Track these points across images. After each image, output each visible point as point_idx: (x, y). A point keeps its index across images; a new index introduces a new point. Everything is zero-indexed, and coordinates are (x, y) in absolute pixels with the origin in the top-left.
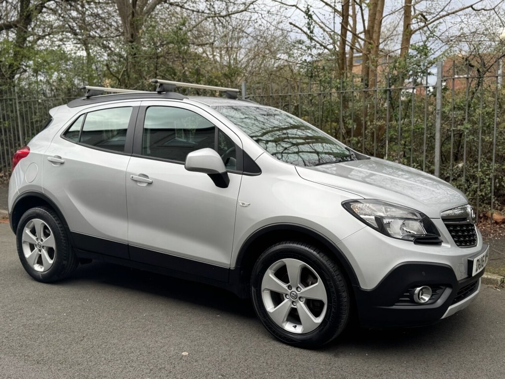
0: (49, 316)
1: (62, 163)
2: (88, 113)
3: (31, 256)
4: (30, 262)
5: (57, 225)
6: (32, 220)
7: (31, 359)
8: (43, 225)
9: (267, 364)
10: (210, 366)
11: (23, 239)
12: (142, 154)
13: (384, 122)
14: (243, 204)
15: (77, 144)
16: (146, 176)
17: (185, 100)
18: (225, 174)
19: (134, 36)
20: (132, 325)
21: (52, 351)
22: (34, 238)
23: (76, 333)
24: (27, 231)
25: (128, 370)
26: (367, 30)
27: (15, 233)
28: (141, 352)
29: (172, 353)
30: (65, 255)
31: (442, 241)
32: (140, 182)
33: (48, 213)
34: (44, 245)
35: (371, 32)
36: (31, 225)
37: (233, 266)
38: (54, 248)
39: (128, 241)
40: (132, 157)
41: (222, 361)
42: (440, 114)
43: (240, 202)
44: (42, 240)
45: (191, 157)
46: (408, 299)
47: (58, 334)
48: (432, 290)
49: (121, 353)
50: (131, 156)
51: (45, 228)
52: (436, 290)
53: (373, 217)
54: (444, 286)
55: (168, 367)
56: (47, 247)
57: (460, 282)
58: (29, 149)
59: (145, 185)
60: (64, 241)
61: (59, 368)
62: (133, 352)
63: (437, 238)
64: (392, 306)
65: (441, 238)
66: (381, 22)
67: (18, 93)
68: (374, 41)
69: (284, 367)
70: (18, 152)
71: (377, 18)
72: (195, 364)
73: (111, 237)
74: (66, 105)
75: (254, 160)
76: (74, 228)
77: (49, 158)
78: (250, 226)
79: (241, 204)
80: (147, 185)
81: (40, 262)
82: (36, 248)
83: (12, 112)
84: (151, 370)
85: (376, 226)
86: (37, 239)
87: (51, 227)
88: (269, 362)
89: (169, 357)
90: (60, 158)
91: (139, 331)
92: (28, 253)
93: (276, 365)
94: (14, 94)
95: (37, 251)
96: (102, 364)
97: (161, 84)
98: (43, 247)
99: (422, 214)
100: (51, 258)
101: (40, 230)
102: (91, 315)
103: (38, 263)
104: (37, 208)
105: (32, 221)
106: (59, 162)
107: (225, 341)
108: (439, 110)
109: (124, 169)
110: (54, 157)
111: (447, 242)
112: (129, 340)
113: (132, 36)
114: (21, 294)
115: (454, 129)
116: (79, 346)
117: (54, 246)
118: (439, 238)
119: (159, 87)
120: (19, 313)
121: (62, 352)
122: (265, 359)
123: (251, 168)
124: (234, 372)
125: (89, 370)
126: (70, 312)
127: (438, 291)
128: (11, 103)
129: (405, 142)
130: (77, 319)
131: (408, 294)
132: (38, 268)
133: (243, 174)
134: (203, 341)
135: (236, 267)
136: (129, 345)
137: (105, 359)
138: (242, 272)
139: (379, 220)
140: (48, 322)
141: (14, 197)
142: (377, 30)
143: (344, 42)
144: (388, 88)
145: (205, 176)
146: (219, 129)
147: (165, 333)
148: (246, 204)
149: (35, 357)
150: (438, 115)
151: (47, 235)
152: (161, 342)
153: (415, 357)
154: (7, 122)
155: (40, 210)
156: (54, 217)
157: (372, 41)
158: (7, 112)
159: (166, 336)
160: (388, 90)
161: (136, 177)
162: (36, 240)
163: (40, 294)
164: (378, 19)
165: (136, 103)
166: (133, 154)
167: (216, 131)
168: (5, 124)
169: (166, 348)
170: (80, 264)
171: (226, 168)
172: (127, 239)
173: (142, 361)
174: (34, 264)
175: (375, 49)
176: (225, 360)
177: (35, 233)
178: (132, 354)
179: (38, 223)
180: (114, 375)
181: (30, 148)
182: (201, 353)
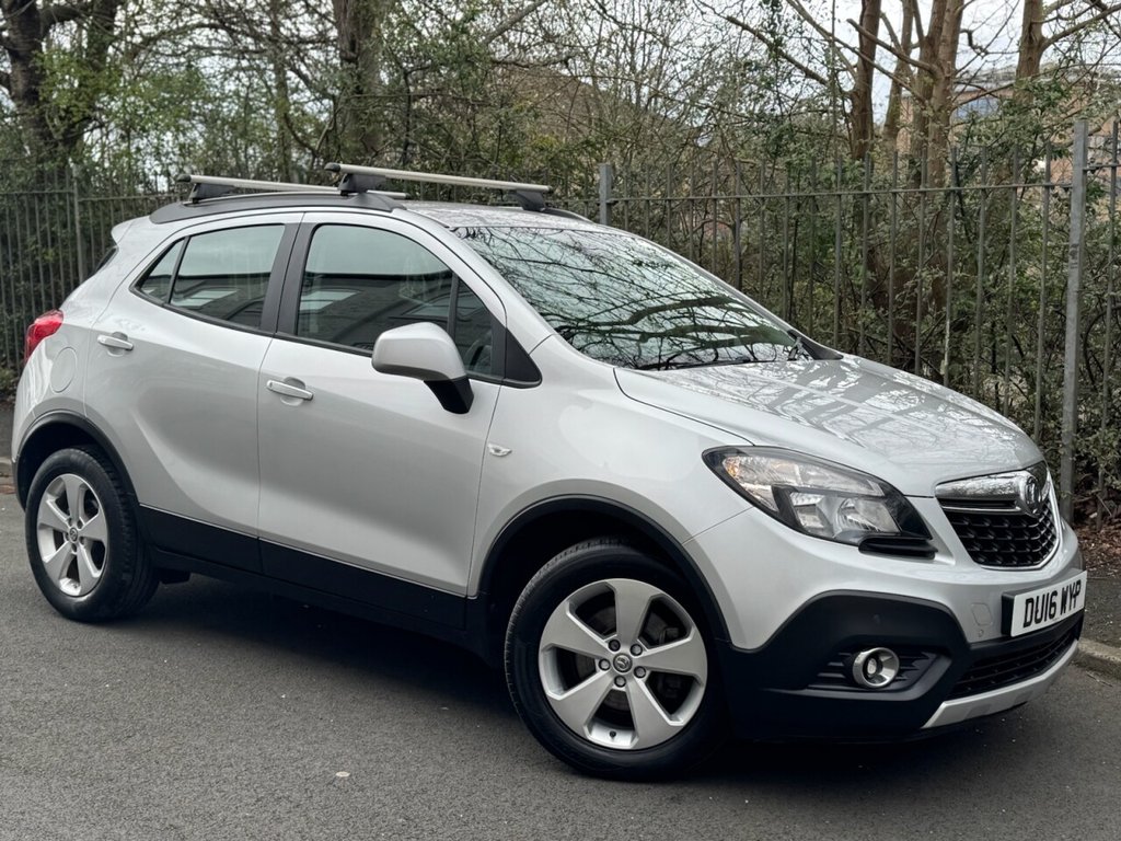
0: (73, 688)
1: (129, 350)
2: (191, 236)
3: (54, 559)
4: (53, 573)
5: (114, 490)
6: (62, 476)
7: (14, 765)
8: (84, 490)
9: (514, 804)
10: (388, 800)
11: (41, 519)
12: (296, 334)
13: (941, 273)
14: (497, 451)
15: (163, 306)
16: (300, 384)
17: (396, 213)
18: (464, 381)
19: (357, 46)
20: (246, 715)
21: (61, 752)
22: (63, 518)
23: (120, 724)
24: (49, 501)
25: (210, 796)
26: (927, 37)
27: (24, 506)
28: (248, 766)
29: (317, 771)
30: (127, 560)
31: (937, 551)
32: (289, 397)
33: (95, 461)
34: (84, 535)
35: (937, 43)
36: (58, 490)
37: (473, 593)
38: (106, 544)
39: (258, 531)
40: (275, 340)
41: (417, 793)
42: (1078, 255)
43: (490, 446)
44: (80, 524)
45: (386, 341)
46: (840, 676)
47: (81, 723)
48: (900, 659)
49: (205, 766)
50: (274, 337)
51: (88, 496)
52: (913, 661)
53: (769, 488)
54: (933, 652)
55: (295, 795)
56: (90, 540)
57: (973, 647)
58: (62, 316)
59: (298, 403)
60: (127, 529)
61: (67, 784)
62: (231, 765)
63: (924, 543)
64: (802, 689)
65: (933, 543)
66: (959, 17)
67: (79, 181)
68: (939, 65)
69: (548, 812)
70: (38, 321)
71: (948, 7)
72: (357, 794)
73: (225, 520)
74: (148, 217)
75: (528, 351)
76: (148, 497)
77: (102, 339)
78: (508, 502)
79: (493, 451)
80: (303, 404)
81: (73, 572)
82: (66, 542)
83: (65, 226)
84: (258, 800)
85: (774, 508)
86: (70, 521)
87: (99, 495)
88: (519, 801)
89: (307, 779)
90: (124, 337)
91: (257, 726)
92: (48, 551)
93: (531, 809)
94: (71, 184)
95: (69, 547)
96: (159, 782)
97: (350, 175)
98: (82, 538)
99: (885, 485)
100: (98, 563)
101: (75, 500)
102: (163, 691)
103: (68, 576)
104: (72, 450)
105: (61, 479)
106: (120, 347)
107: (439, 758)
108: (1075, 246)
109: (255, 366)
110: (115, 335)
111: (948, 553)
112: (232, 741)
113: (353, 45)
114: (23, 641)
115: (1112, 293)
116: (121, 747)
117: (104, 539)
118: (930, 542)
119: (345, 181)
120: (9, 678)
121: (81, 756)
122: (512, 796)
123: (521, 370)
124: (435, 814)
125: (129, 791)
126: (120, 683)
127: (918, 664)
128: (61, 203)
129: (994, 325)
130: (131, 696)
131: (841, 664)
132: (67, 586)
133: (502, 383)
134: (390, 755)
135: (479, 595)
136: (229, 752)
137: (169, 774)
138: (493, 605)
139: (781, 493)
140: (66, 699)
141: (24, 423)
142: (949, 39)
143: (867, 68)
144: (952, 188)
145: (419, 384)
146: (460, 279)
147: (313, 735)
148: (504, 450)
149: (23, 762)
150: (1073, 258)
151: (90, 511)
152: (299, 751)
153: (855, 814)
154: (51, 251)
155: (79, 455)
156: (108, 472)
157: (935, 67)
158: (52, 225)
159: (314, 739)
160: (953, 191)
161: (279, 385)
162: (67, 523)
163: (66, 642)
164: (952, 10)
165: (291, 217)
166: (279, 333)
167: (454, 282)
168: (46, 253)
169: (306, 761)
170: (161, 584)
171: (466, 369)
172: (256, 527)
173: (246, 782)
174: (60, 578)
175: (941, 86)
176: (424, 791)
177: (67, 507)
178: (230, 769)
179: (73, 483)
180: (178, 804)
181: (64, 313)
182: (377, 776)
